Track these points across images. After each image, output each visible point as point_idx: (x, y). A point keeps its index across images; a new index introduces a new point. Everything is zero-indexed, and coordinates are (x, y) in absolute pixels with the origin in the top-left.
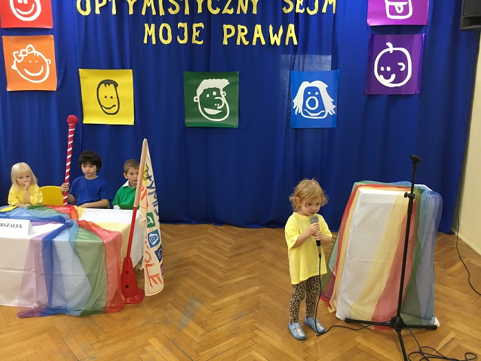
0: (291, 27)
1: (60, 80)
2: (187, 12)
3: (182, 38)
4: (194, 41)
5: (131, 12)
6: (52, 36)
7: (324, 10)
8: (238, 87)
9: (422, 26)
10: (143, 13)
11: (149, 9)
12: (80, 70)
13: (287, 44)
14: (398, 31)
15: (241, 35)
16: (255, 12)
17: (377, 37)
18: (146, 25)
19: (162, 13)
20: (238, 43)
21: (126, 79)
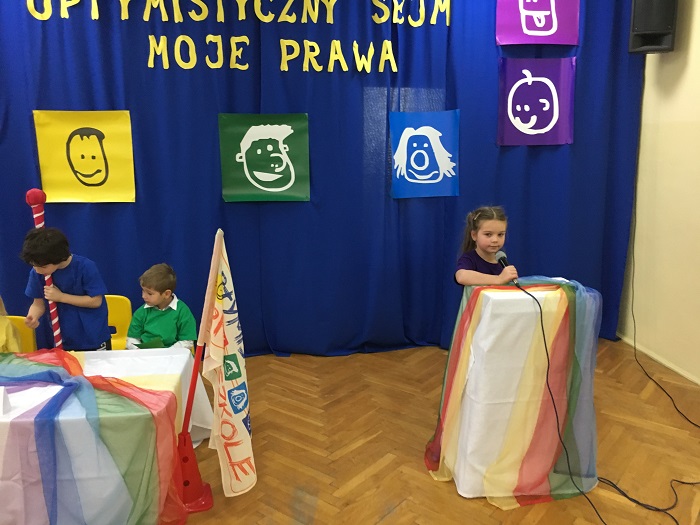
0: (387, 45)
2: (221, 17)
3: (214, 60)
4: (234, 65)
5: (125, 16)
7: (433, 21)
8: (307, 137)
9: (572, 46)
10: (146, 17)
11: (155, 12)
12: (34, 112)
13: (381, 69)
14: (539, 53)
15: (310, 56)
16: (330, 20)
17: (511, 61)
18: (152, 38)
19: (178, 18)
20: (306, 68)
21: (118, 127)
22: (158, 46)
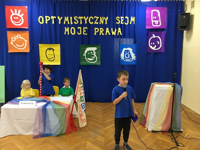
0: (119, 29)
1: (31, 48)
2: (81, 23)
3: (79, 33)
4: (84, 34)
5: (60, 23)
6: (28, 32)
7: (131, 23)
8: (100, 50)
9: (165, 29)
10: (64, 23)
11: (66, 22)
12: (39, 44)
13: (118, 35)
14: (156, 31)
15: (101, 32)
16: (106, 23)
17: (149, 32)
18: (65, 28)
19: (72, 23)
20: (100, 34)
21: (57, 48)
22: (67, 30)
